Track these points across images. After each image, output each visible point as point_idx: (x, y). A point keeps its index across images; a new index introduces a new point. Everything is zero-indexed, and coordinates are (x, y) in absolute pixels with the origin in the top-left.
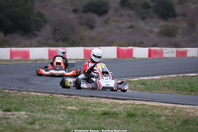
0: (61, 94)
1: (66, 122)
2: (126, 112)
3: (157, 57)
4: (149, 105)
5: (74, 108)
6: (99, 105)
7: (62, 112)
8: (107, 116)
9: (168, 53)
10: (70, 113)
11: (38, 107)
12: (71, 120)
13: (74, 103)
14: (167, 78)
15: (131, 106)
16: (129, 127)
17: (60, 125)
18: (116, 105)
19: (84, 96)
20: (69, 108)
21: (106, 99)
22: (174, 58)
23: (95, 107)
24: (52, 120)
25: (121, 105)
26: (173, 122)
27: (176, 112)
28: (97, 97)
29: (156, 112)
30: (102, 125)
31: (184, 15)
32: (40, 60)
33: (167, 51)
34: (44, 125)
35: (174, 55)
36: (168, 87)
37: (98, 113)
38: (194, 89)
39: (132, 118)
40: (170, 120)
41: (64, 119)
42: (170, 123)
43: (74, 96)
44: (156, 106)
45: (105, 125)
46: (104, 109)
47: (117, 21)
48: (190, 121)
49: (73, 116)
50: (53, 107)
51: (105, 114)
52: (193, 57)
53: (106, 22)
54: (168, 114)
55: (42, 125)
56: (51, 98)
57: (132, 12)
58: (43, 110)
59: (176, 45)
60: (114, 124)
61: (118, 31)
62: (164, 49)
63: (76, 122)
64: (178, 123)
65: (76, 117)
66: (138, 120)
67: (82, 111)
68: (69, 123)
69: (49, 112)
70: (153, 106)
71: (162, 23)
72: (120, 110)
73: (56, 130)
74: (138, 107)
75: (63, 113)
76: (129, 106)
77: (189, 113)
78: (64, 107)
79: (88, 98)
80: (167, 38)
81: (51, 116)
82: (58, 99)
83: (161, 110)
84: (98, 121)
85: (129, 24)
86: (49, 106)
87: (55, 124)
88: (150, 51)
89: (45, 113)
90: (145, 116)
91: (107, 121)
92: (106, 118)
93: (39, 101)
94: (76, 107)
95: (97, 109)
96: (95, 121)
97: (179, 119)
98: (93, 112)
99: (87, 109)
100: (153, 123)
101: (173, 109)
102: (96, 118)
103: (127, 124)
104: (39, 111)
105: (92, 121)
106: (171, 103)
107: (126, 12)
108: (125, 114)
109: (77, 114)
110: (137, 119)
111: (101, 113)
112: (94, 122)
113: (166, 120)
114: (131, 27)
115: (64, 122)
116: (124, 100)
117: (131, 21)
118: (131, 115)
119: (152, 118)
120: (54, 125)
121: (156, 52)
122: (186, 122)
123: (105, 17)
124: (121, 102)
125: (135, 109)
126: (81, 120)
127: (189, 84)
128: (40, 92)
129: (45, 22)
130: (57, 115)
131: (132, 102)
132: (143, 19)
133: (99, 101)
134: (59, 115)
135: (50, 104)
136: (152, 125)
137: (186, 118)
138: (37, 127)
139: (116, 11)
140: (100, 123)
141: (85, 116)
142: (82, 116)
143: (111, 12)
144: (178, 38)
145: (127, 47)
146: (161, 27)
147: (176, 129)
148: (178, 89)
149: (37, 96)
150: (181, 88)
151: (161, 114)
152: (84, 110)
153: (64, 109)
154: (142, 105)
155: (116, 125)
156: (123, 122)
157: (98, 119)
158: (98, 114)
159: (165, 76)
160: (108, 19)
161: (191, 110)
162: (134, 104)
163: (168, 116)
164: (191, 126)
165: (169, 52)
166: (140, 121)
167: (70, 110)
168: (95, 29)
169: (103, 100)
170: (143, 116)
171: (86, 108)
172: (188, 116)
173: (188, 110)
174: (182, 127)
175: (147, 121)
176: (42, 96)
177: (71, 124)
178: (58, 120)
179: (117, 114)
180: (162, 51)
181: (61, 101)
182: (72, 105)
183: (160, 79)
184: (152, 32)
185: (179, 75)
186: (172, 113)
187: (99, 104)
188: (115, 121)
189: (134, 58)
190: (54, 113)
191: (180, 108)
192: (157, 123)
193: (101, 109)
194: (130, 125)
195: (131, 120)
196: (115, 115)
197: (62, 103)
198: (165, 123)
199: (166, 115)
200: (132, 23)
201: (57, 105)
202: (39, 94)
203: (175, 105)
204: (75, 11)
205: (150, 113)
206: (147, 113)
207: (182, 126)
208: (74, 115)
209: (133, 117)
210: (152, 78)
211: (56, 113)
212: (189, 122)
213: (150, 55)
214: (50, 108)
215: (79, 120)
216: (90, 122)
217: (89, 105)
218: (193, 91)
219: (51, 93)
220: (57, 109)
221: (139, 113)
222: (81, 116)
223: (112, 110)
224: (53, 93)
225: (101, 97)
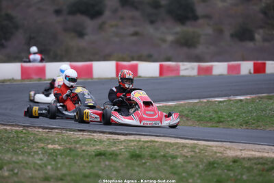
0: (39, 127)
1: (46, 166)
2: (129, 152)
3: (171, 75)
4: (161, 142)
5: (57, 146)
6: (91, 142)
7: (40, 152)
8: (103, 157)
9: (186, 69)
10: (50, 154)
11: (7, 145)
12: (53, 163)
13: (56, 140)
14: (186, 104)
15: (135, 143)
16: (133, 172)
17: (37, 170)
18: (115, 143)
19: (71, 130)
20: (50, 146)
21: (101, 134)
22: (194, 76)
23: (86, 145)
24: (27, 163)
25: (121, 142)
26: (194, 165)
27: (197, 151)
28: (89, 131)
29: (171, 151)
30: (96, 170)
31: (208, 17)
32: (9, 80)
33: (185, 67)
34: (16, 171)
35: (194, 73)
36: (187, 116)
37: (90, 153)
38: (222, 119)
39: (137, 161)
40: (189, 162)
41: (43, 162)
42: (190, 166)
43: (57, 131)
44: (171, 144)
45: (101, 170)
46: (99, 147)
47: (116, 26)
48: (218, 164)
49: (55, 158)
50: (28, 146)
51: (100, 154)
52: (221, 76)
53: (101, 27)
54: (187, 155)
55: (12, 170)
56: (25, 133)
57: (137, 14)
58: (14, 150)
59: (198, 59)
60: (112, 168)
61: (117, 39)
62: (181, 64)
63: (59, 165)
64: (201, 166)
65: (60, 159)
66: (145, 163)
67: (68, 150)
68: (49, 167)
69: (22, 152)
70: (166, 143)
71: (179, 28)
72: (121, 149)
73: (32, 178)
74: (146, 145)
75: (42, 153)
76: (133, 144)
77: (216, 152)
78: (43, 145)
79: (75, 133)
80: (185, 50)
81: (25, 158)
82: (35, 134)
83: (177, 148)
84: (90, 164)
85: (132, 30)
86: (22, 145)
87: (30, 169)
88: (161, 67)
89: (17, 154)
90: (155, 157)
91: (102, 165)
92: (101, 160)
93: (9, 138)
94: (60, 145)
95: (88, 148)
96: (86, 165)
97: (201, 161)
98: (83, 153)
99: (75, 147)
100: (165, 167)
101: (194, 147)
102: (87, 160)
103: (130, 168)
104: (8, 151)
105: (81, 165)
106: (191, 139)
107: (129, 13)
108: (127, 155)
109: (61, 155)
110: (144, 161)
111: (94, 154)
112: (84, 166)
113: (184, 162)
114: (136, 34)
115: (43, 166)
116: (126, 135)
117: (134, 26)
118: (135, 156)
119: (165, 159)
120: (28, 170)
121: (170, 69)
122: (211, 165)
123: (99, 21)
124: (122, 138)
125: (141, 148)
126: (67, 164)
127: (216, 112)
128: (9, 125)
129: (17, 27)
130: (33, 156)
131: (137, 137)
132: (152, 22)
133: (91, 137)
134: (36, 156)
135: (24, 142)
136: (164, 169)
137: (212, 160)
138: (6, 174)
139: (115, 11)
140: (93, 167)
141: (71, 158)
142: (68, 158)
143: (107, 13)
144: (200, 49)
145: (129, 61)
146: (177, 33)
147: (198, 175)
148: (201, 120)
149: (6, 130)
150: (206, 117)
151: (178, 154)
152: (71, 150)
153: (43, 148)
154: (151, 141)
155: (114, 170)
156: (124, 165)
157: (90, 162)
158: (90, 156)
159: (182, 102)
160: (104, 23)
161: (218, 148)
162: (140, 141)
163: (187, 157)
164: (219, 171)
165: (188, 69)
166: (148, 164)
167: (51, 149)
168: (86, 37)
169: (96, 136)
170: (153, 157)
171: (73, 146)
172: (215, 156)
173: (214, 149)
174: (206, 173)
175: (158, 163)
176: (12, 130)
177: (52, 168)
178: (35, 163)
179: (117, 155)
180: (179, 67)
181: (39, 137)
182: (53, 143)
183: (175, 106)
184: (164, 41)
185: (202, 100)
186: (192, 153)
187: (91, 140)
188: (114, 164)
189: (140, 77)
190: (29, 154)
191: (204, 145)
192: (172, 167)
193: (94, 148)
194: (134, 170)
195: (136, 163)
196: (114, 156)
197: (40, 140)
198: (182, 166)
199: (184, 156)
200: (137, 29)
201: (33, 143)
202: (8, 128)
203: (196, 142)
204: (58, 12)
205: (162, 153)
206: (158, 152)
207: (206, 170)
208: (56, 156)
209: (139, 159)
210: (164, 104)
211: (32, 154)
212: (215, 165)
213: (161, 73)
214: (23, 148)
215: (63, 164)
216: (79, 166)
217: (77, 142)
218: (221, 122)
219: (24, 126)
220: (33, 148)
221: (146, 153)
222: (66, 157)
223: (109, 150)
224: (28, 127)
225: (95, 132)
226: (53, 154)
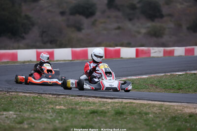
0: (50, 94)
1: (55, 121)
2: (115, 110)
3: (144, 56)
4: (137, 103)
5: (62, 107)
7: (50, 111)
8: (96, 114)
9: (155, 52)
10: (58, 112)
11: (27, 107)
12: (60, 118)
13: (62, 102)
14: (155, 77)
15: (119, 104)
16: (117, 124)
17: (48, 123)
18: (104, 104)
19: (72, 96)
20: (57, 107)
21: (94, 98)
22: (161, 57)
23: (84, 106)
24: (41, 119)
25: (109, 103)
26: (161, 119)
27: (163, 109)
28: (85, 96)
29: (144, 110)
30: (91, 123)
31: (170, 15)
32: (28, 61)
33: (154, 51)
34: (33, 124)
35: (161, 54)
36: (156, 85)
37: (86, 112)
38: (181, 87)
39: (120, 116)
40: (158, 117)
41: (52, 118)
42: (158, 120)
43: (62, 96)
44: (144, 104)
45: (94, 123)
46: (93, 107)
47: (105, 23)
48: (178, 118)
49: (61, 115)
50: (42, 107)
51: (93, 112)
52: (180, 57)
53: (94, 24)
55: (30, 124)
56: (39, 98)
57: (120, 14)
58: (32, 110)
60: (102, 122)
61: (105, 32)
62: (151, 48)
63: (64, 120)
64: (166, 120)
65: (65, 116)
66: (126, 118)
68: (57, 121)
69: (37, 111)
70: (141, 104)
71: (150, 24)
72: (109, 109)
73: (44, 129)
74: (127, 105)
75: (52, 112)
76: (117, 105)
77: (177, 110)
78: (52, 106)
79: (76, 98)
80: (154, 39)
81: (39, 115)
82: (46, 99)
83: (149, 107)
84: (87, 119)
85: (116, 25)
86: (38, 106)
87: (43, 123)
88: (137, 51)
89: (34, 112)
90: (133, 114)
91: (95, 119)
92: (94, 116)
93: (28, 101)
94: (65, 106)
95: (85, 108)
96: (83, 120)
97: (166, 116)
98: (82, 111)
99: (76, 108)
100: (140, 121)
101: (161, 106)
102: (84, 116)
103: (115, 122)
104: (27, 110)
105: (80, 119)
106: (159, 101)
107: (114, 13)
108: (113, 112)
109: (66, 113)
110: (125, 117)
111: (89, 112)
112: (82, 120)
113: (154, 117)
114: (119, 28)
115: (53, 120)
116: (112, 98)
117: (118, 22)
118: (119, 113)
119: (140, 115)
120: (42, 124)
121: (143, 52)
122: (174, 119)
123: (92, 19)
124: (110, 100)
125: (123, 108)
126: (70, 119)
127: (177, 82)
128: (28, 93)
129: (33, 24)
130: (45, 114)
131: (120, 100)
132: (130, 20)
133: (87, 100)
134: (47, 114)
135: (39, 104)
136: (140, 122)
137: (174, 115)
138: (26, 126)
139: (103, 12)
140: (88, 121)
141: (73, 115)
142: (70, 115)
143: (98, 14)
144: (165, 38)
145: (114, 47)
146: (148, 27)
147: (164, 126)
148: (166, 88)
149: (26, 96)
150: (169, 86)
151: (149, 111)
152: (72, 109)
153: (52, 108)
154: (130, 103)
155: (104, 123)
156: (111, 119)
157: (86, 117)
159: (153, 76)
160: (96, 21)
161: (179, 107)
162: (122, 103)
163: (156, 113)
164: (179, 123)
165: (157, 52)
166: (128, 119)
167: (58, 109)
168: (83, 31)
169: (91, 99)
170: (131, 113)
171: (74, 107)
172: (176, 113)
173: (176, 107)
174: (170, 124)
175: (135, 118)
176: (30, 96)
177: (59, 123)
178: (47, 119)
179: (105, 113)
180: (150, 50)
181: (49, 101)
182: (60, 104)
183: (148, 78)
184: (139, 33)
185: (167, 74)
186: (160, 111)
187: (87, 103)
188: (104, 119)
189: (122, 58)
190: (43, 112)
191: (168, 105)
192: (145, 121)
193: (89, 108)
194: (118, 123)
195: (119, 118)
196: (103, 113)
197: (50, 103)
198: (153, 120)
199: (154, 113)
200: (120, 25)
201: (45, 105)
202: (27, 95)
203: (162, 103)
204: (62, 13)
205: (138, 111)
206: (135, 110)
207: (170, 122)
208: (62, 114)
209: (122, 115)
210: (140, 77)
211: (45, 112)
212: (176, 119)
213: (137, 55)
214: (38, 108)
215: (67, 119)
216: (78, 120)
217: (77, 104)
218: (181, 89)
219: (39, 93)
220: (46, 108)
221: (126, 111)
222: (69, 114)
223: (100, 109)
224: (42, 94)
225: (90, 97)
226: (60, 113)
